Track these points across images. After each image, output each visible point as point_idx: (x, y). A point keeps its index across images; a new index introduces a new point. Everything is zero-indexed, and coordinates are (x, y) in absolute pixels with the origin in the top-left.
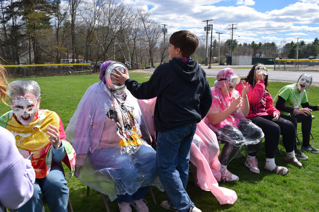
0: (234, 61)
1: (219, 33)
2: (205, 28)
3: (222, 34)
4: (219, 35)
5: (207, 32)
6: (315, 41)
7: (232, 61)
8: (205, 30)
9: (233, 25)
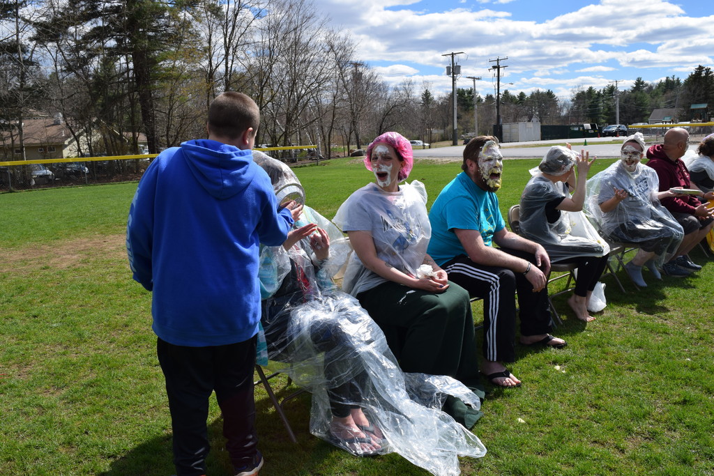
0: (508, 135)
1: (474, 79)
2: (448, 68)
3: (479, 79)
4: (474, 81)
5: (453, 77)
6: (637, 84)
7: (504, 135)
8: (448, 73)
9: (498, 60)
